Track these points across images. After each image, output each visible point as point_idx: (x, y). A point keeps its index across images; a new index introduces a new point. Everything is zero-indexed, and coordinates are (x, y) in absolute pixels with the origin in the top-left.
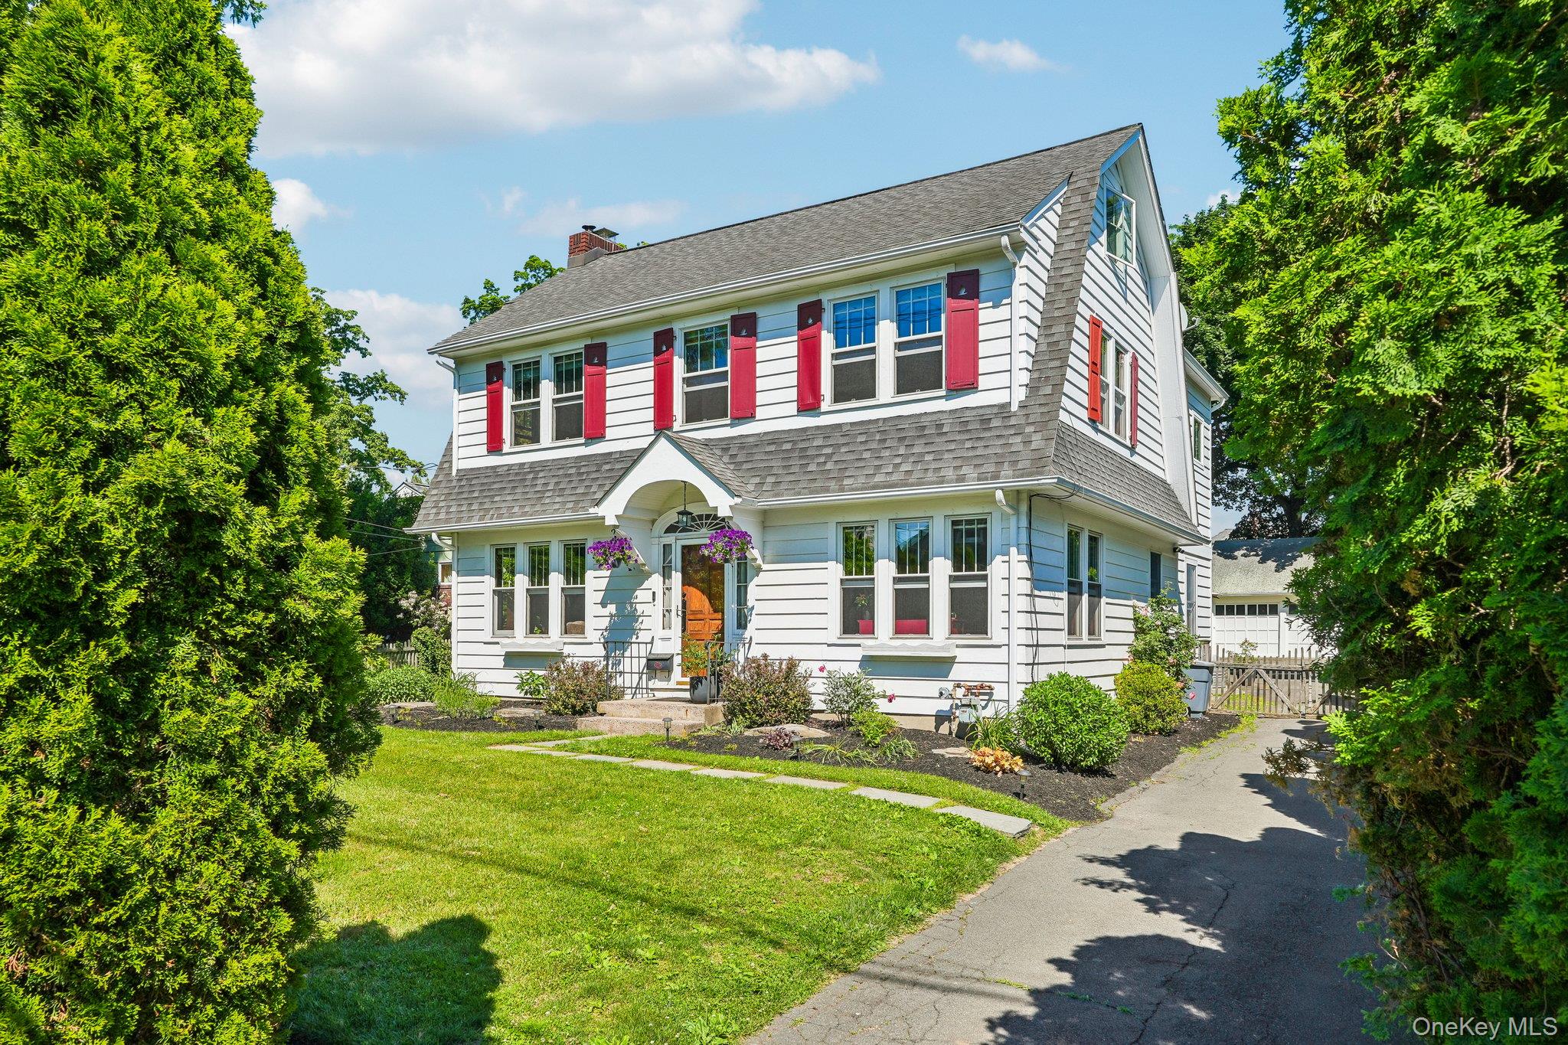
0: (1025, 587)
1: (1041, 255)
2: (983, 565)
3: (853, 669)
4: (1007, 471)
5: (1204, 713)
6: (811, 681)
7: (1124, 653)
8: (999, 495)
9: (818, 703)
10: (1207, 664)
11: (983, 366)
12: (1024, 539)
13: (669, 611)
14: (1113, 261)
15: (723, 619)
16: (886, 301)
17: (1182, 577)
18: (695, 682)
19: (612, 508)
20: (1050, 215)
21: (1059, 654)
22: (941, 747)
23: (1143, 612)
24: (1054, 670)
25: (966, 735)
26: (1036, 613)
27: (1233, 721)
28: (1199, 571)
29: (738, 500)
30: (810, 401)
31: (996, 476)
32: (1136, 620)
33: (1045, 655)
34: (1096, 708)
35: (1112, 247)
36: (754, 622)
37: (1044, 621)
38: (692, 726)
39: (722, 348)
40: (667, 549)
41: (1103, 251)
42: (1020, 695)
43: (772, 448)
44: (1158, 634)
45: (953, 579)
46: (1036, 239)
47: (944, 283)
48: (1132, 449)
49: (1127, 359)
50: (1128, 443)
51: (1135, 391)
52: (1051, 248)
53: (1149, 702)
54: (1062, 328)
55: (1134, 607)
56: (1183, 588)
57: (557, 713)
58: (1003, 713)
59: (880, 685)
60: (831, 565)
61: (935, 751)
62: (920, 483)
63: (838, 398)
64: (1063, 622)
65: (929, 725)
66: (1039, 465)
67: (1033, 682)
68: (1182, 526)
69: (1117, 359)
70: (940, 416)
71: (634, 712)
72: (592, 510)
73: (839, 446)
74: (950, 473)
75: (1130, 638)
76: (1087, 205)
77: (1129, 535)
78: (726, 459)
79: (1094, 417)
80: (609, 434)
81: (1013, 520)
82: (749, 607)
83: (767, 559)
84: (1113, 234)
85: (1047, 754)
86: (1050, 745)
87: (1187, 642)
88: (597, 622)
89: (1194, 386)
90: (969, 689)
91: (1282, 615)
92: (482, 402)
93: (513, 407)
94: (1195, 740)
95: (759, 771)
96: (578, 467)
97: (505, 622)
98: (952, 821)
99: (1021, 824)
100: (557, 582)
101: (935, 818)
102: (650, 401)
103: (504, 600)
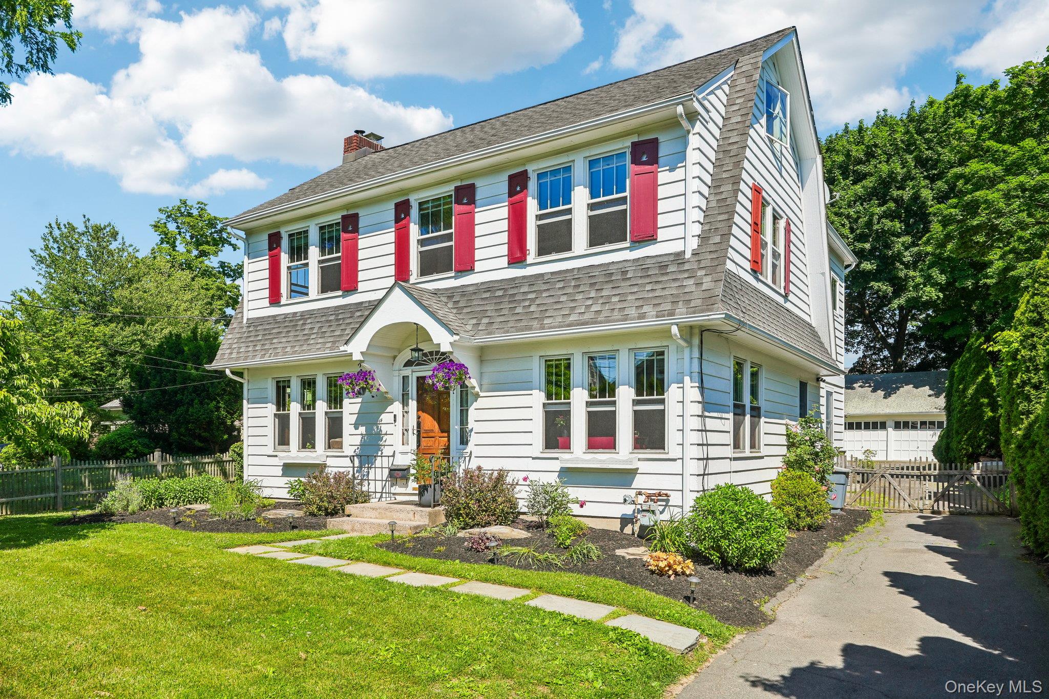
0: (697, 409)
1: (711, 125)
2: (661, 391)
3: (553, 479)
4: (681, 309)
5: (842, 509)
6: (518, 488)
7: (778, 462)
8: (675, 330)
9: (522, 506)
10: (843, 470)
11: (661, 221)
12: (696, 368)
13: (407, 430)
14: (771, 141)
15: (449, 437)
16: (580, 171)
17: (823, 401)
18: (422, 490)
19: (357, 347)
20: (719, 92)
21: (725, 465)
22: (623, 547)
23: (794, 430)
24: (722, 481)
25: (645, 535)
26: (706, 431)
27: (862, 517)
28: (835, 396)
29: (456, 338)
30: (518, 255)
31: (671, 313)
32: (788, 436)
33: (713, 466)
34: (759, 517)
35: (770, 129)
36: (473, 439)
37: (713, 438)
38: (416, 527)
39: (449, 213)
40: (405, 379)
41: (763, 132)
42: (692, 503)
43: (487, 295)
44: (807, 448)
45: (636, 403)
46: (708, 111)
47: (628, 151)
48: (786, 297)
49: (782, 224)
50: (782, 292)
51: (788, 251)
52: (720, 122)
53: (800, 504)
54: (729, 187)
55: (787, 425)
56: (823, 410)
57: (312, 514)
58: (678, 517)
59: (574, 492)
60: (535, 392)
61: (620, 552)
62: (608, 320)
63: (541, 252)
64: (729, 439)
65: (616, 526)
66: (709, 303)
67: (704, 490)
68: (825, 360)
69: (774, 223)
70: (626, 265)
71: (376, 514)
72: (342, 348)
73: (541, 292)
74: (633, 312)
75: (784, 451)
76: (751, 85)
77: (782, 366)
78: (450, 305)
79: (756, 270)
80: (361, 287)
81: (687, 352)
82: (470, 426)
83: (484, 387)
84: (770, 118)
85: (715, 557)
86: (718, 549)
87: (829, 453)
88: (352, 438)
89: (832, 251)
90: (649, 496)
91: (890, 430)
92: (266, 264)
93: (289, 268)
94: (839, 535)
95: (454, 576)
96: (337, 315)
97: (283, 439)
98: (622, 636)
99: (688, 636)
100: (321, 407)
101: (606, 633)
102: (392, 259)
103: (283, 423)
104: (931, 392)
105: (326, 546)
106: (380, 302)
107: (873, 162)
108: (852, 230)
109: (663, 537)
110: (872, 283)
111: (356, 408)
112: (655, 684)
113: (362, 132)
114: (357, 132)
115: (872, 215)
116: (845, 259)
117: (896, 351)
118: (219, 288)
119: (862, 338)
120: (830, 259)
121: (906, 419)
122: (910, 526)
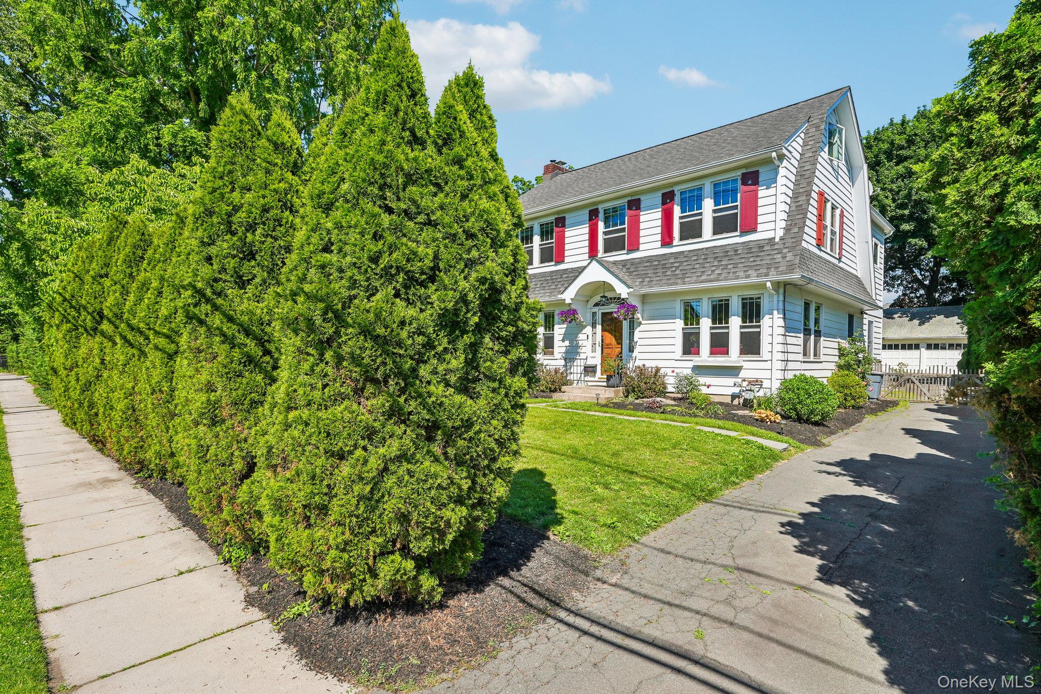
0: (782, 331)
1: (792, 160)
2: (758, 320)
3: (689, 371)
4: (773, 271)
5: (877, 399)
6: (667, 377)
7: (833, 366)
8: (769, 284)
9: (670, 388)
10: (879, 373)
11: (760, 219)
12: (781, 307)
13: (595, 344)
14: (832, 161)
15: (621, 348)
16: (708, 188)
17: (866, 327)
18: (608, 378)
19: (569, 295)
20: (798, 139)
21: (798, 365)
22: (736, 410)
23: (843, 345)
24: (797, 373)
25: (748, 404)
26: (786, 344)
27: (895, 404)
28: (875, 324)
29: (632, 290)
31: (767, 275)
32: (839, 349)
33: (791, 365)
34: (821, 392)
35: (831, 153)
36: (638, 349)
37: (791, 349)
38: (609, 398)
39: (623, 216)
40: (594, 314)
41: (826, 155)
42: (777, 386)
43: (648, 264)
44: (853, 356)
45: (742, 327)
46: (791, 152)
47: (740, 178)
48: (839, 260)
49: (838, 212)
50: (837, 256)
51: (842, 229)
52: (799, 157)
53: (847, 391)
54: (804, 198)
55: (838, 342)
56: (866, 333)
57: (543, 391)
58: (769, 394)
59: (703, 380)
60: (678, 321)
61: (735, 412)
62: (726, 279)
63: (681, 239)
64: (801, 349)
65: (728, 400)
66: (791, 268)
67: (785, 379)
68: (867, 299)
69: (832, 213)
70: (737, 245)
71: (579, 391)
72: (559, 296)
73: (682, 262)
74: (742, 274)
75: (836, 359)
76: (819, 132)
77: (837, 305)
78: (624, 270)
79: (820, 243)
80: (567, 259)
81: (775, 298)
82: (635, 342)
83: (644, 318)
84: (831, 146)
85: (793, 414)
87: (868, 361)
88: (560, 349)
89: (874, 224)
90: (750, 382)
91: (922, 349)
94: (873, 412)
95: (647, 417)
96: (552, 276)
98: (748, 442)
99: (783, 445)
100: (541, 331)
101: (739, 440)
102: (586, 243)
106: (585, 267)
109: (759, 405)
110: (910, 240)
111: (562, 331)
112: (768, 460)
113: (555, 161)
114: (551, 161)
115: (911, 189)
116: (885, 229)
117: (930, 290)
119: (901, 282)
120: (872, 229)
121: (936, 342)
122: (927, 409)
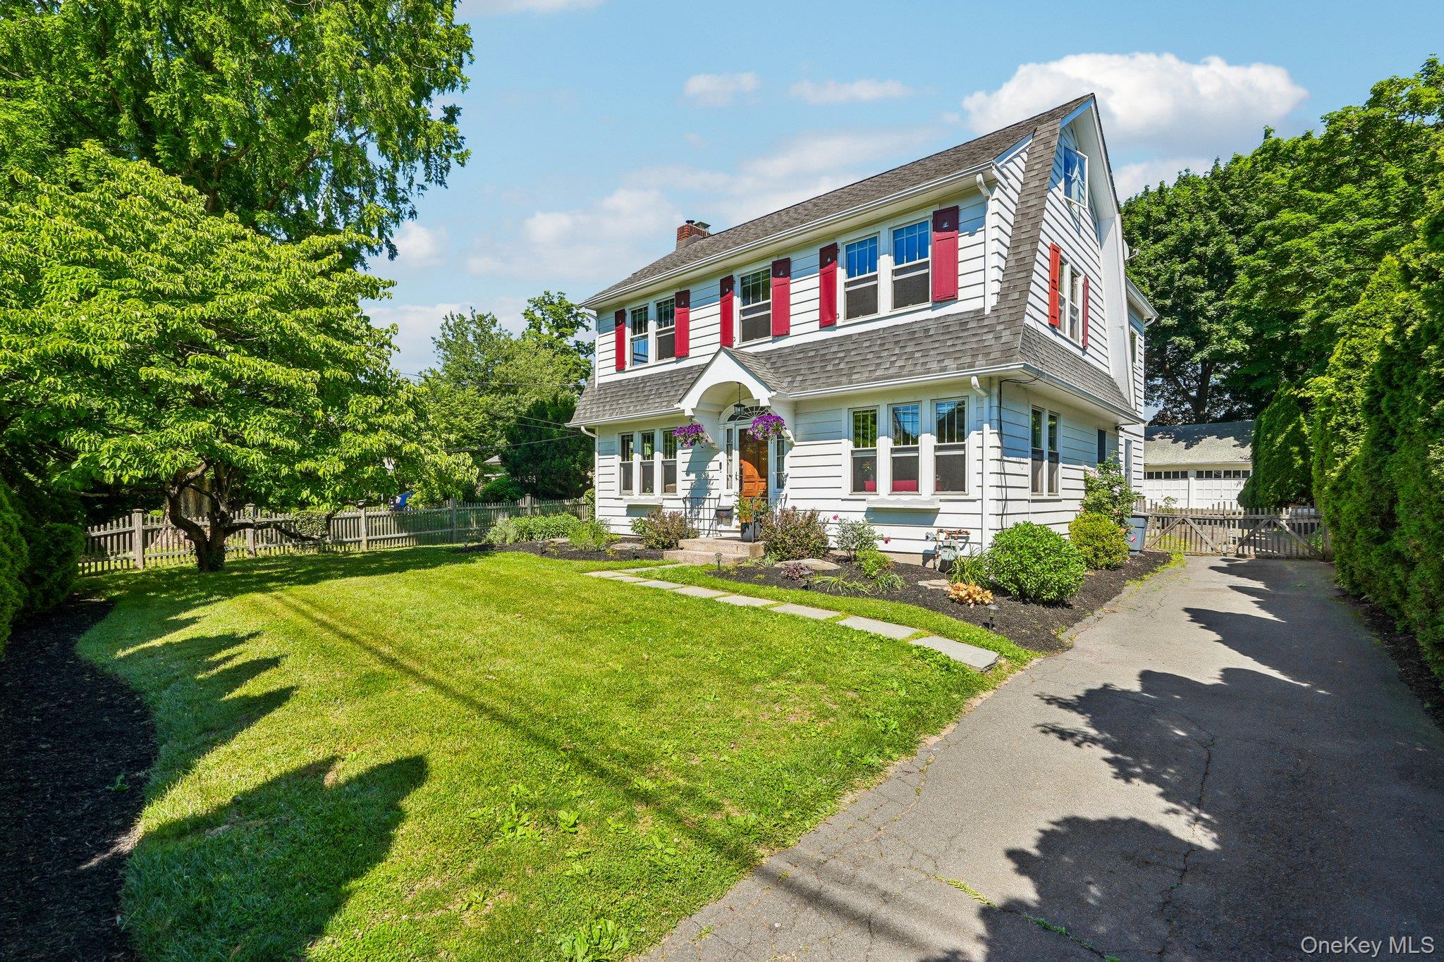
0: (997, 453)
1: (1010, 191)
2: (962, 437)
3: (860, 518)
4: (980, 361)
5: (1141, 551)
6: (828, 526)
7: (1076, 505)
8: (974, 380)
9: (832, 542)
10: (1143, 514)
11: (962, 281)
12: (995, 415)
13: (731, 476)
14: (1069, 203)
15: (767, 482)
16: (885, 239)
17: (1122, 449)
18: (744, 527)
19: (688, 405)
20: (1017, 160)
21: (1024, 507)
22: (926, 579)
23: (1092, 475)
24: (1020, 520)
25: (946, 569)
26: (1005, 474)
27: (1165, 558)
28: (1134, 444)
29: (774, 394)
30: (829, 319)
31: (971, 366)
32: (1086, 481)
33: (1012, 508)
34: (1058, 552)
35: (1068, 192)
36: (789, 483)
37: (1011, 481)
38: (739, 559)
39: (767, 287)
40: (729, 431)
41: (1061, 195)
42: (991, 540)
43: (801, 356)
44: (1105, 491)
45: (937, 448)
46: (1006, 178)
47: (930, 221)
48: (1084, 350)
49: (1080, 281)
50: (1080, 345)
51: (1086, 307)
52: (1018, 187)
53: (1098, 544)
54: (1028, 247)
55: (1085, 470)
56: (1122, 457)
57: (652, 547)
58: (977, 553)
59: (879, 530)
60: (844, 441)
61: (921, 583)
62: (911, 374)
63: (850, 315)
64: (1028, 482)
65: (918, 561)
66: (1008, 354)
67: (1002, 529)
68: (1124, 408)
69: (1072, 281)
70: (928, 323)
71: (703, 547)
72: (676, 406)
73: (849, 351)
74: (934, 366)
75: (1082, 495)
76: (1049, 151)
77: (1081, 416)
78: (768, 366)
79: (1054, 325)
80: (692, 353)
81: (986, 401)
82: (785, 472)
83: (798, 437)
84: (1069, 182)
85: (1013, 588)
86: (1016, 581)
87: (1127, 497)
88: (684, 484)
89: (1132, 307)
90: (949, 534)
91: (1192, 479)
92: (613, 337)
93: (632, 340)
94: (1137, 574)
95: (772, 599)
96: (671, 378)
97: (627, 485)
98: (925, 654)
99: (988, 657)
100: (659, 457)
101: (910, 650)
102: (718, 328)
103: (627, 470)
104: (1236, 443)
105: (663, 572)
106: (708, 365)
107: (1174, 221)
108: (1152, 288)
109: (963, 571)
110: (1173, 338)
111: (688, 457)
112: (955, 696)
113: (692, 222)
114: (688, 222)
115: (1174, 272)
116: (1145, 313)
117: (1198, 403)
118: (575, 363)
119: (1163, 392)
120: (1129, 314)
121: (1209, 469)
122: (1212, 568)
